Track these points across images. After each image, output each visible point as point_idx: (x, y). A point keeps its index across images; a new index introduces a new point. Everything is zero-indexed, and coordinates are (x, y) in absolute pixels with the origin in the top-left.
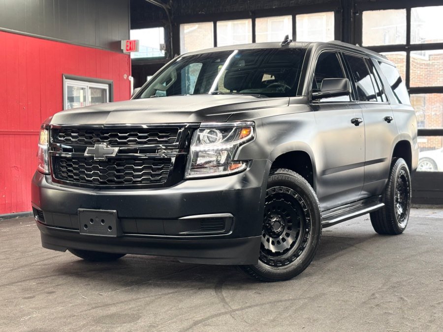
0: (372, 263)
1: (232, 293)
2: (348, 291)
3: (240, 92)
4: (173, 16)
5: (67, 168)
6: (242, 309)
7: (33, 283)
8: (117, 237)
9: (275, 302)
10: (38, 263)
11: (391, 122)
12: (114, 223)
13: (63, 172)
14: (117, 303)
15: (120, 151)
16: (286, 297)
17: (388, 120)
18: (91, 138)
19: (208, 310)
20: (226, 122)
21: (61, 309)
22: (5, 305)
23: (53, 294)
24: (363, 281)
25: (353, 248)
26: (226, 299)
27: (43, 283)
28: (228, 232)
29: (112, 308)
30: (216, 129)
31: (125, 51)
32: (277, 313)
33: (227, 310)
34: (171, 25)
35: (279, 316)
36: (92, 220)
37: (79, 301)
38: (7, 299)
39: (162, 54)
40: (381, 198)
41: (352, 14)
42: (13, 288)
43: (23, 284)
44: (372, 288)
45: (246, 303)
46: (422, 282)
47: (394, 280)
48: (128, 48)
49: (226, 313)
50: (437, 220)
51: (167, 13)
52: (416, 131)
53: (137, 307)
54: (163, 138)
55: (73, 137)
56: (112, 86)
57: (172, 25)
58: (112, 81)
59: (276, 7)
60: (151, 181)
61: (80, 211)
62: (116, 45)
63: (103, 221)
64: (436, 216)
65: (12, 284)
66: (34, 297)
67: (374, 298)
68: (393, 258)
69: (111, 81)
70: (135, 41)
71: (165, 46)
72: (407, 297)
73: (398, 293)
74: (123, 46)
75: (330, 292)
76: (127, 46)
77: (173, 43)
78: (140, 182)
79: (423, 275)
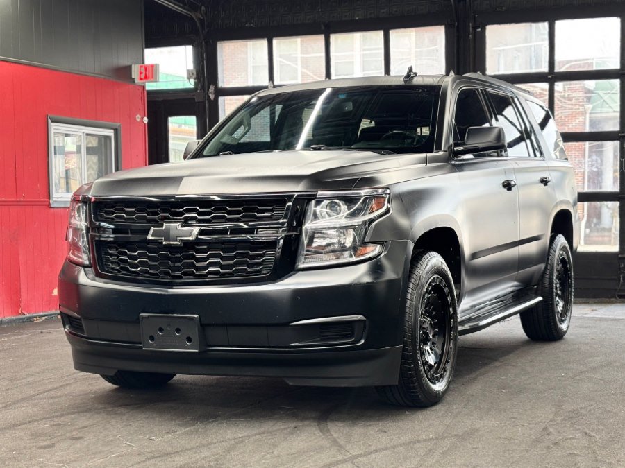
0: (530, 384)
1: (345, 432)
2: (509, 424)
3: (352, 147)
4: (206, 30)
5: (118, 257)
6: (366, 454)
7: (45, 425)
8: (199, 352)
9: (410, 443)
10: (41, 396)
11: (548, 184)
12: (194, 332)
13: (113, 262)
14: (181, 451)
15: (202, 233)
16: (424, 436)
17: (544, 182)
18: (155, 214)
19: (318, 456)
20: (353, 190)
21: (102, 462)
22: (14, 458)
23: (81, 441)
24: (525, 411)
25: (497, 364)
26: (338, 440)
27: (60, 424)
28: (359, 341)
29: (176, 459)
30: (339, 200)
31: (137, 81)
32: (419, 459)
33: (345, 457)
34: (204, 43)
35: (422, 462)
36: (161, 330)
37: (124, 450)
38: (14, 450)
39: (190, 84)
40: (537, 290)
41: (471, 28)
42: (18, 433)
43: (29, 426)
44: (539, 420)
45: (370, 445)
46: (608, 409)
47: (568, 407)
48: (143, 76)
49: (345, 461)
50: (601, 320)
51: (198, 25)
52: (576, 195)
53: (214, 455)
54: (264, 213)
55: (127, 213)
56: (119, 133)
57: (206, 43)
58: (119, 124)
59: (360, 17)
60: (249, 273)
61: (143, 318)
62: (125, 72)
63: (178, 330)
64: (597, 314)
65: (14, 426)
66: (52, 446)
67: (548, 434)
68: (557, 377)
69: (117, 124)
70: (152, 66)
71: (195, 73)
72: (593, 431)
73: (578, 425)
74: (135, 74)
75: (483, 427)
76: (141, 73)
77: (207, 68)
78: (231, 275)
79: (606, 399)
